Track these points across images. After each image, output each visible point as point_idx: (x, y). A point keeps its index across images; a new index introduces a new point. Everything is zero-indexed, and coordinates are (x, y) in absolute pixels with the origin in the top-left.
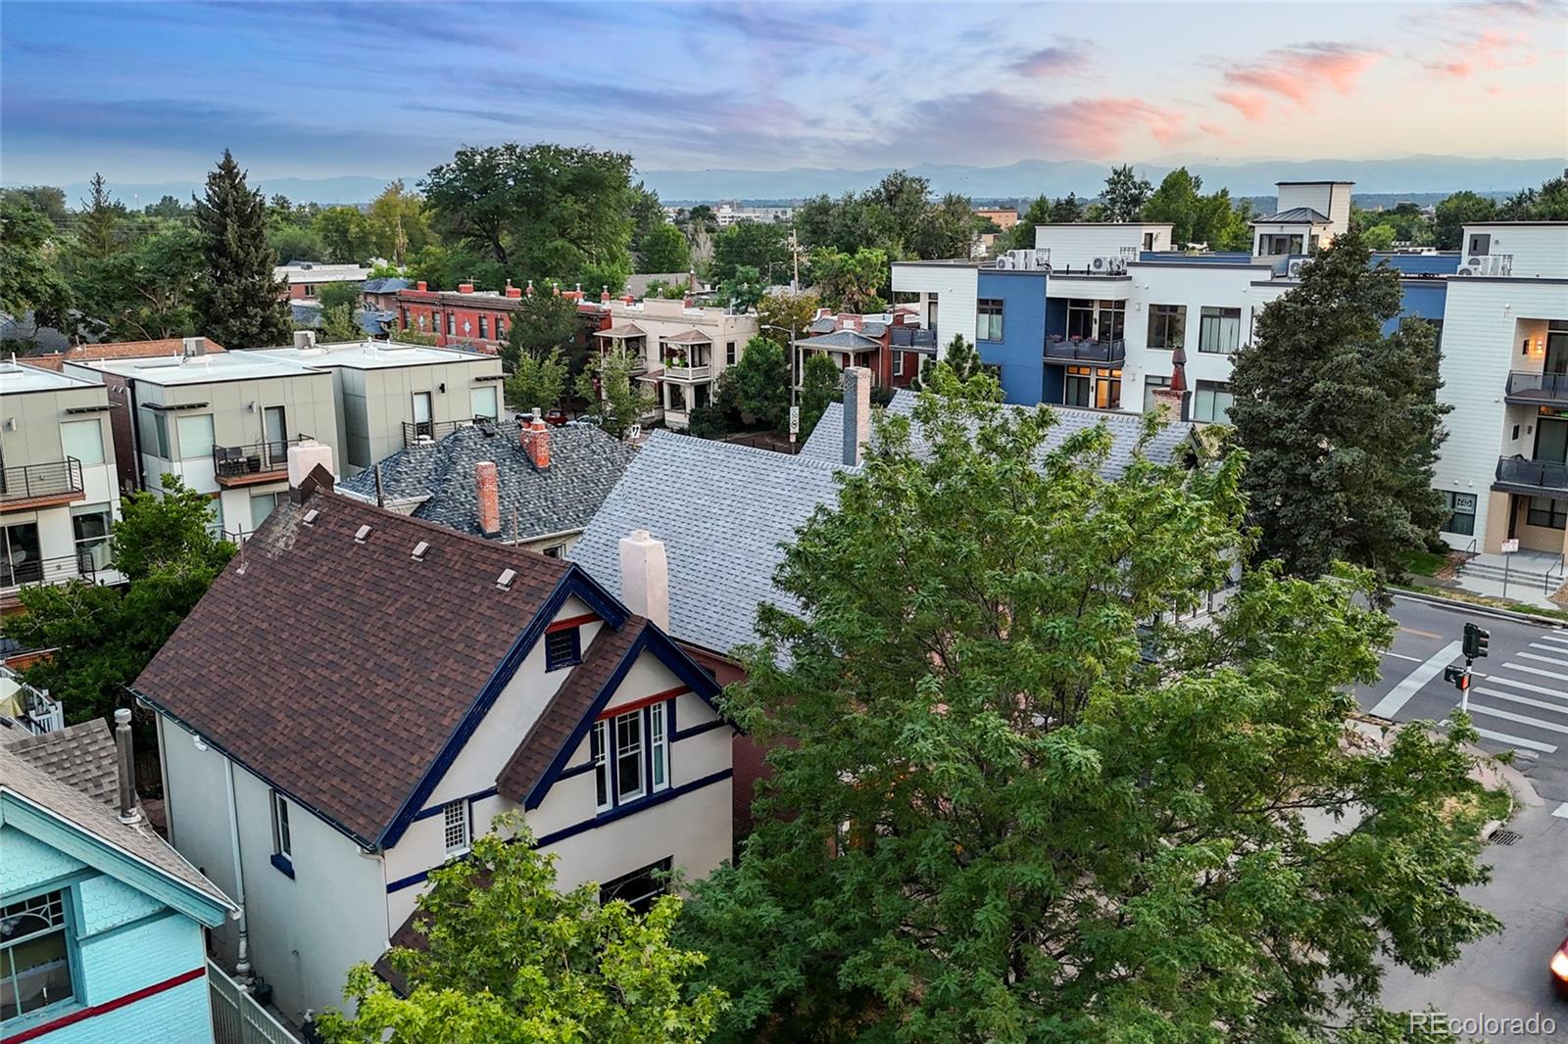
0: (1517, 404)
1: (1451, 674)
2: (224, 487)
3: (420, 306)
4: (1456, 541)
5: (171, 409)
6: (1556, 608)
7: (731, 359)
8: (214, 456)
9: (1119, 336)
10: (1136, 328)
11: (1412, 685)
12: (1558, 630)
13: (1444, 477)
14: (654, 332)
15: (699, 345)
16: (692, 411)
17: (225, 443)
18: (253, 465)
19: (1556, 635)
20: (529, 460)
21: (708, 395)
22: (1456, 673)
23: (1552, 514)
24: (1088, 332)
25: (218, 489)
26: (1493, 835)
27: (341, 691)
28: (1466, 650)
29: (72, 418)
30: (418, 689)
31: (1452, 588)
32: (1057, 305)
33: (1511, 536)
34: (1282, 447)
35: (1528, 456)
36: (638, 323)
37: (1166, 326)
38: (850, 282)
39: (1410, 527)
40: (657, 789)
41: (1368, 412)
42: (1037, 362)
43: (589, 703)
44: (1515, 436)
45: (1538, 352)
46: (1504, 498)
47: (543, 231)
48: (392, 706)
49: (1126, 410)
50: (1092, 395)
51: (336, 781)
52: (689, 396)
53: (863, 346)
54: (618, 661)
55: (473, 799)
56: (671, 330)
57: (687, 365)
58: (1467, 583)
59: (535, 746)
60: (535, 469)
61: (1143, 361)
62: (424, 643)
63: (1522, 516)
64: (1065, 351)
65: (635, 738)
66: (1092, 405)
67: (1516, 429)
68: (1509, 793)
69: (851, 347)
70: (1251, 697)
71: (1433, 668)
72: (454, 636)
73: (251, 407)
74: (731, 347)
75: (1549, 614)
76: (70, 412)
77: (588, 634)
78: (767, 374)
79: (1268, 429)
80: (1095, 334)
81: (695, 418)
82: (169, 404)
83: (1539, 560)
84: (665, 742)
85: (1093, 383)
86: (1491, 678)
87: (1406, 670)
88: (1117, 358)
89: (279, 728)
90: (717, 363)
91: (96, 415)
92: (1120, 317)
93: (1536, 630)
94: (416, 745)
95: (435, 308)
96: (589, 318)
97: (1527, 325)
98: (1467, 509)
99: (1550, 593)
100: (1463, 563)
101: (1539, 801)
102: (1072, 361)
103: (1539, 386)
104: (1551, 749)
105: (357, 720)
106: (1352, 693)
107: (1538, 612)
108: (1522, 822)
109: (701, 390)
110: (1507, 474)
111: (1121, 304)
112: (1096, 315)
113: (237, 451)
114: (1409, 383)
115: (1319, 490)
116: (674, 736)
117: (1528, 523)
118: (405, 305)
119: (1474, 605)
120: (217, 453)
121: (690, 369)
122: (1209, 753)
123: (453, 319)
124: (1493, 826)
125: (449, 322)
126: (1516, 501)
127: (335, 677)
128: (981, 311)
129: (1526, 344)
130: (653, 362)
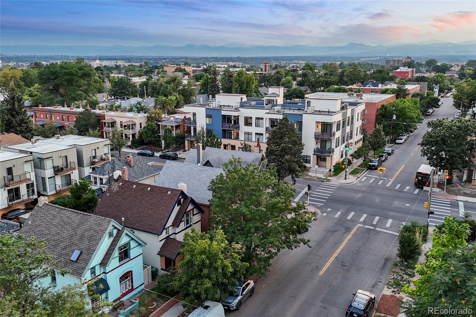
0: (317, 137)
1: (306, 193)
2: (56, 175)
3: (42, 112)
4: (307, 165)
5: (46, 159)
6: (325, 178)
7: (141, 127)
8: (53, 168)
9: (238, 123)
10: (242, 122)
11: (300, 195)
12: (325, 182)
13: (304, 153)
14: (118, 121)
15: (132, 124)
16: (132, 141)
17: (55, 165)
18: (62, 169)
19: (325, 183)
20: (129, 165)
21: (135, 136)
22: (307, 193)
23: (324, 159)
24: (231, 123)
25: (54, 175)
26: (314, 219)
27: (142, 213)
28: (308, 189)
29: (26, 163)
30: (158, 211)
31: (307, 175)
32: (224, 116)
33: (317, 165)
34: (277, 155)
35: (319, 147)
36: (113, 118)
37: (248, 122)
38: (167, 105)
39: (298, 168)
40: (191, 224)
41: (290, 149)
42: (221, 129)
43: (184, 211)
44: (317, 144)
45: (320, 127)
46: (315, 156)
47: (74, 89)
48: (154, 214)
49: (241, 139)
50: (233, 136)
51: (148, 227)
52: (131, 137)
53: (177, 124)
54: (188, 204)
55: (169, 227)
56: (124, 120)
57: (130, 129)
58: (310, 174)
59: (177, 218)
60: (131, 167)
61: (243, 129)
62: (156, 204)
63: (319, 159)
64: (227, 126)
65: (188, 216)
66: (233, 138)
67: (317, 142)
68: (316, 212)
69: (174, 124)
70: (281, 201)
71: (303, 192)
72: (162, 202)
73: (60, 156)
74: (141, 124)
75: (324, 179)
76: (26, 162)
77: (182, 200)
78: (152, 131)
79: (274, 152)
80: (233, 123)
81: (133, 142)
82: (44, 158)
83: (322, 168)
84: (192, 216)
85: (233, 133)
86: (314, 193)
87: (300, 192)
88: (238, 128)
89: (132, 220)
90: (137, 129)
91: (30, 162)
92: (238, 119)
93: (321, 183)
94: (161, 219)
95: (47, 113)
96: (98, 116)
97: (317, 122)
98: (309, 159)
99: (324, 175)
100: (309, 170)
101: (321, 213)
102: (228, 129)
103: (320, 134)
104: (323, 204)
105: (147, 217)
106: (292, 199)
107: (322, 179)
108: (318, 217)
109: (134, 135)
110: (316, 151)
111: (238, 116)
112: (233, 118)
113: (58, 167)
114: (297, 143)
115: (283, 163)
116: (193, 215)
117: (320, 161)
118: (36, 112)
119: (311, 179)
120: (54, 167)
121: (131, 130)
122: (277, 208)
123: (53, 116)
124: (314, 218)
125: (52, 117)
126: (318, 157)
127: (140, 211)
128: (206, 117)
129: (318, 126)
130: (119, 128)
